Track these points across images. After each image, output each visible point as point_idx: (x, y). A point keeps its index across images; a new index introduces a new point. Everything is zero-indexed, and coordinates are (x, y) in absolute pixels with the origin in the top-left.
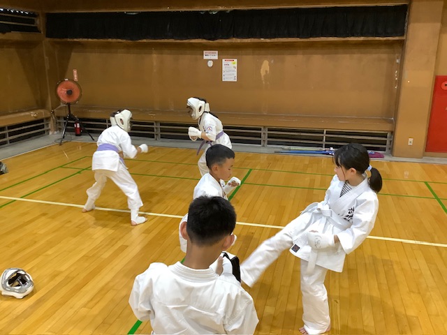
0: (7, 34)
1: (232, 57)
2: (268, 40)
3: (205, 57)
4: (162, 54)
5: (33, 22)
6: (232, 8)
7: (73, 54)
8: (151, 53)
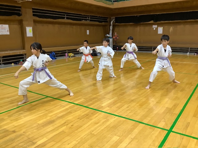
0: (102, 23)
1: (161, 26)
2: (172, 21)
3: (153, 27)
6: (161, 13)
7: (116, 28)
8: (138, 27)
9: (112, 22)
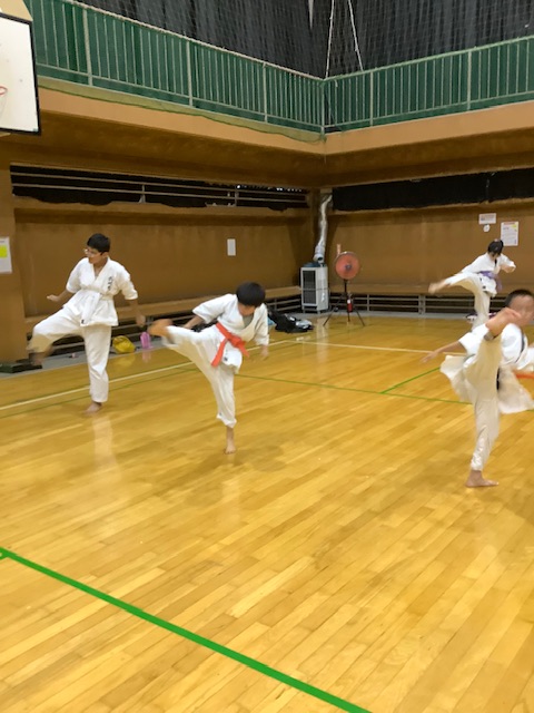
1: (512, 219)
3: (481, 222)
4: (432, 221)
5: (303, 198)
6: (512, 168)
7: (338, 229)
8: (421, 222)
9: (324, 206)
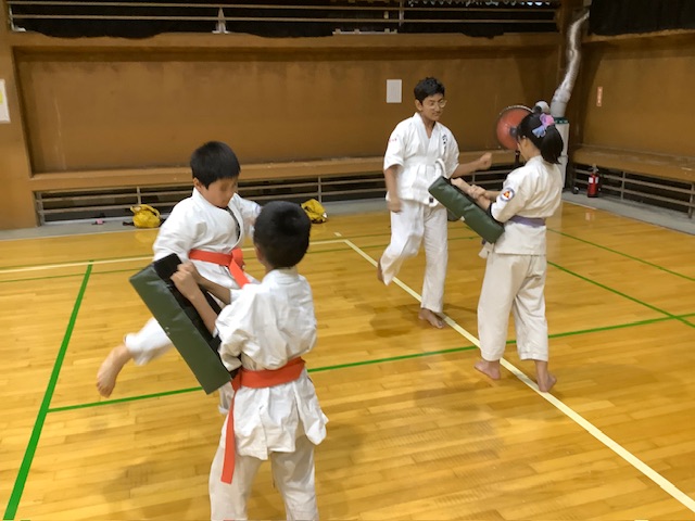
0: (497, 38)
5: (551, 16)
9: (574, 28)
